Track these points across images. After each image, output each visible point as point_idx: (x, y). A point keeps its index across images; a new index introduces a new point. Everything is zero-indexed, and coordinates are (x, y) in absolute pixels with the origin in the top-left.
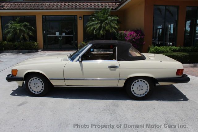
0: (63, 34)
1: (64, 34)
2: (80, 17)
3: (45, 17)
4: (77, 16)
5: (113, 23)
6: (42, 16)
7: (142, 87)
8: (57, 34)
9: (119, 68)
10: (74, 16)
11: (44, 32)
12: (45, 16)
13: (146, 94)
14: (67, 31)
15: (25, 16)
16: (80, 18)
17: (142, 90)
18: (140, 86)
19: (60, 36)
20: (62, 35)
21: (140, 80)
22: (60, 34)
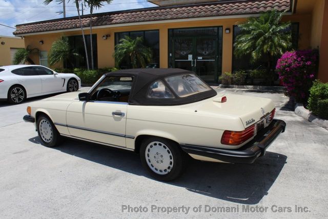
0: (199, 58)
1: (201, 58)
2: (227, 29)
3: (173, 31)
4: (222, 26)
5: (278, 38)
6: (169, 30)
7: (162, 156)
8: (190, 57)
9: (125, 117)
10: (218, 27)
11: (171, 55)
12: (173, 29)
13: (169, 171)
14: (205, 53)
15: (144, 31)
16: (228, 31)
17: (162, 162)
18: (157, 153)
19: (194, 62)
20: (197, 59)
21: (158, 143)
22: (193, 58)
